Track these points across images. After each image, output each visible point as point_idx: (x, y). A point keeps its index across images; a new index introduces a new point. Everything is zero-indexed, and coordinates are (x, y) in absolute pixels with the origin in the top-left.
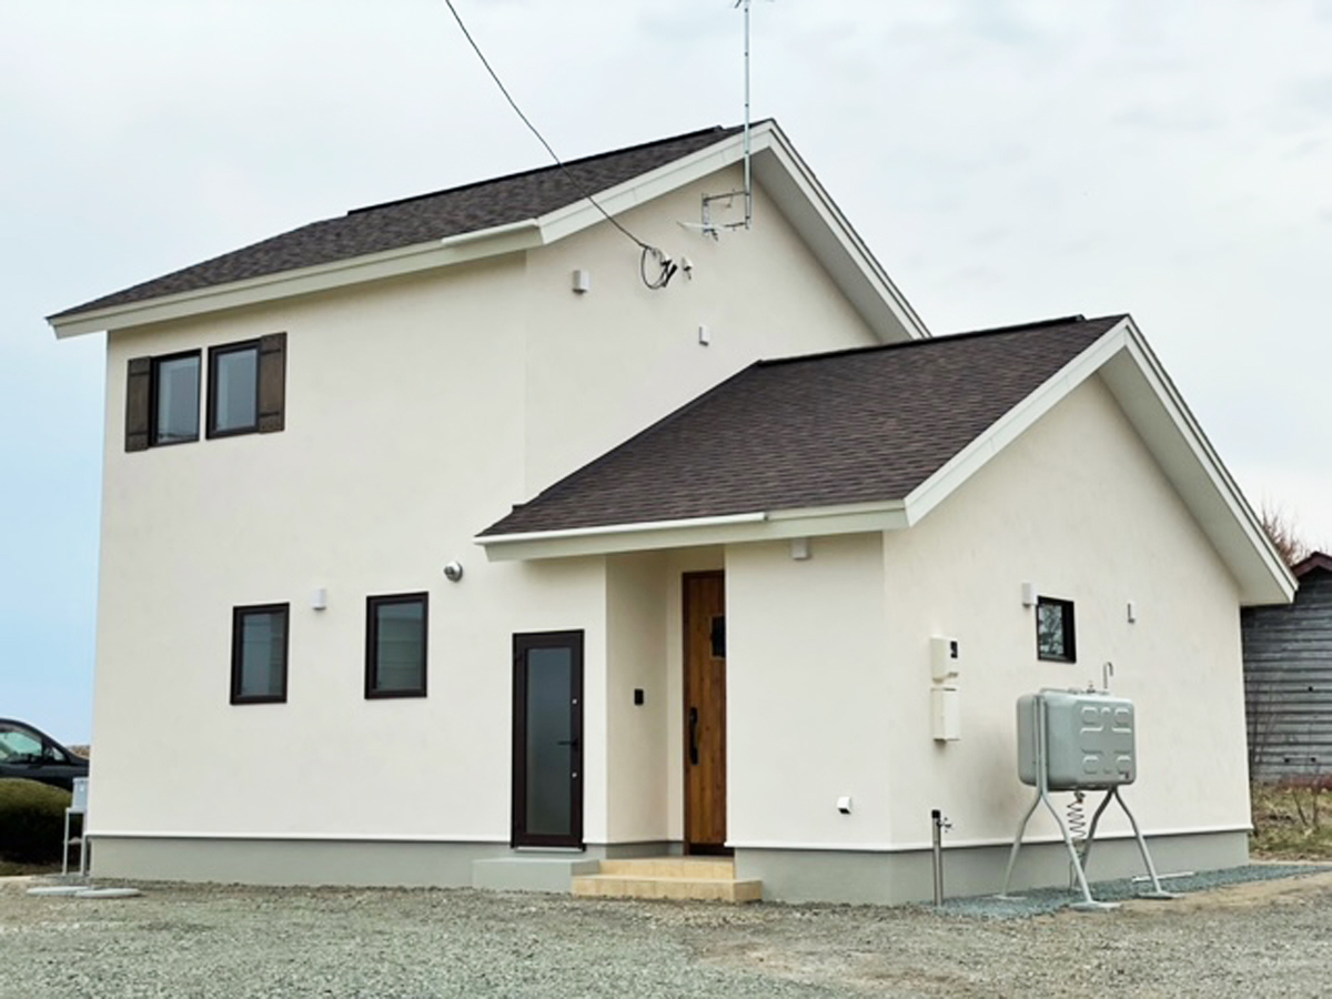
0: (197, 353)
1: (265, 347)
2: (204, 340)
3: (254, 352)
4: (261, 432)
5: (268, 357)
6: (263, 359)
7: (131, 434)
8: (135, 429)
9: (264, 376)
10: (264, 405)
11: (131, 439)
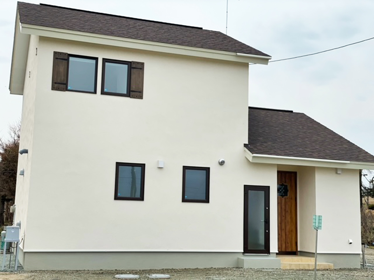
0: (96, 59)
1: (134, 66)
2: (101, 55)
3: (126, 66)
4: (131, 98)
5: (135, 70)
6: (132, 70)
7: (56, 83)
8: (59, 81)
9: (133, 77)
10: (133, 87)
11: (56, 85)
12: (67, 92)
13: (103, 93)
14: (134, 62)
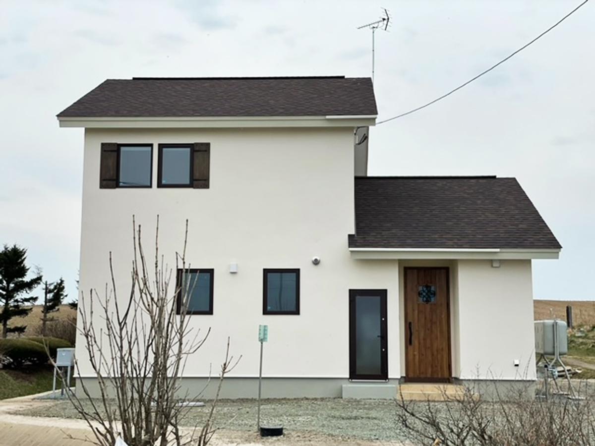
0: (151, 145)
1: (197, 148)
2: (156, 140)
4: (194, 188)
5: (198, 153)
6: (195, 153)
7: (104, 180)
8: (108, 178)
9: (196, 162)
10: (197, 175)
11: (105, 182)
12: (118, 190)
13: (160, 185)
14: (197, 144)
